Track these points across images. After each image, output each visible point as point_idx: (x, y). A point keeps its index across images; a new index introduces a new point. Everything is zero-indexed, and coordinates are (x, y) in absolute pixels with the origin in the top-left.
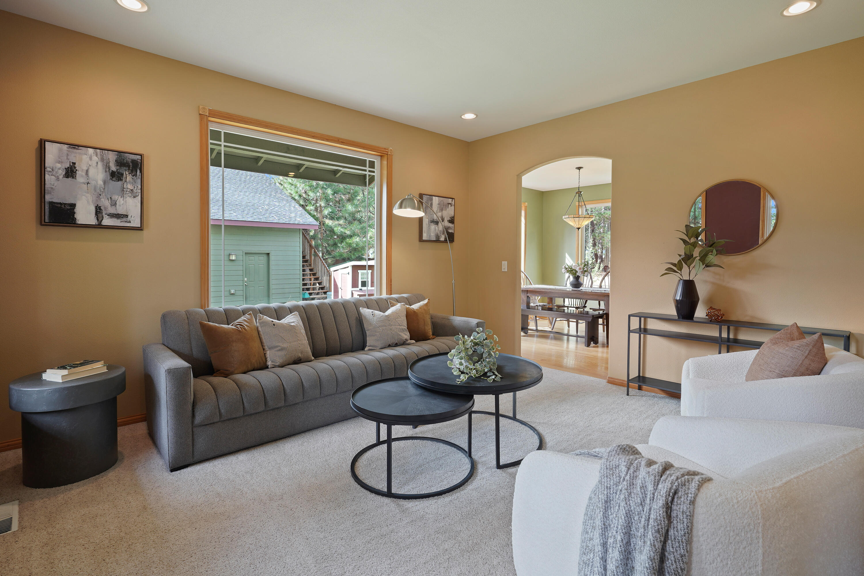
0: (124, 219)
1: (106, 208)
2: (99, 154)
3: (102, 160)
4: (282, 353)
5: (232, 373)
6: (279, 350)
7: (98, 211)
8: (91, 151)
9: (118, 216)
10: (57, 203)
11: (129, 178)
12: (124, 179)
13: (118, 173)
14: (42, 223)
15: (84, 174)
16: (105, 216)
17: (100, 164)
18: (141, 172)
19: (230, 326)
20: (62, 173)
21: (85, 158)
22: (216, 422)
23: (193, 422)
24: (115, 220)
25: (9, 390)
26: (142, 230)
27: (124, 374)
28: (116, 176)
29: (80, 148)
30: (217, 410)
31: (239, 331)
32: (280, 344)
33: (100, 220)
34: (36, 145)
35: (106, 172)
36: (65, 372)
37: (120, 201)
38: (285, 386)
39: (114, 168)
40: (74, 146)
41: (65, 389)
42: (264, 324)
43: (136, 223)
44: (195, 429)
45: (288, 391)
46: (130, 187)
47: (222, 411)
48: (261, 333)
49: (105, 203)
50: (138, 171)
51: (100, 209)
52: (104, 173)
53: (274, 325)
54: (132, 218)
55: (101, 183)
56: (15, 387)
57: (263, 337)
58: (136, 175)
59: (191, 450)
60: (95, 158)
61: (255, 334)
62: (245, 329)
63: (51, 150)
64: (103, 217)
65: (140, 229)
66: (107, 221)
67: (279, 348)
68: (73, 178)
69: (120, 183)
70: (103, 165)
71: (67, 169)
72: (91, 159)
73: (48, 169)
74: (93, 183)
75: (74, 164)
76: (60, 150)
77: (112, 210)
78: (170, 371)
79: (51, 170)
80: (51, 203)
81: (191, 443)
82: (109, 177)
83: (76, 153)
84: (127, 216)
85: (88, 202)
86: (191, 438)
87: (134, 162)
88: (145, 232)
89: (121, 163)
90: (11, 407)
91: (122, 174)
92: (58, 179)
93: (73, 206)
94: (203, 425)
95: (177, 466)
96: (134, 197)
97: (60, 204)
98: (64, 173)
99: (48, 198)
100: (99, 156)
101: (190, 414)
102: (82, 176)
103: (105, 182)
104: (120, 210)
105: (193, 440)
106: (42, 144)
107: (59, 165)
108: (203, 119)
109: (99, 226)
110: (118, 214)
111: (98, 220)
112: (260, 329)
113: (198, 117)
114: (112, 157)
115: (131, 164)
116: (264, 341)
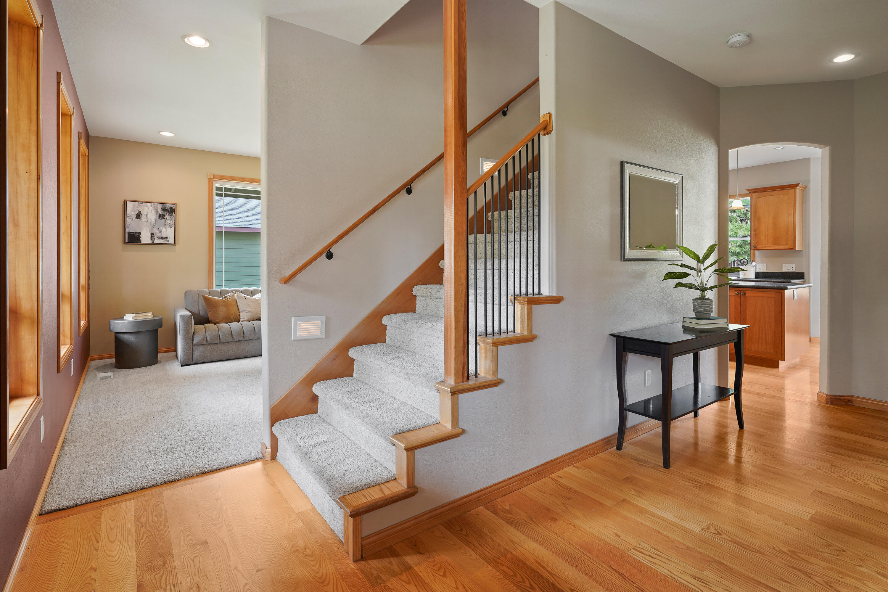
0: (166, 240)
1: (156, 234)
2: (153, 205)
3: (155, 208)
4: (250, 314)
5: (218, 323)
6: (247, 312)
7: (152, 235)
8: (149, 204)
9: (162, 238)
10: (132, 232)
11: (168, 217)
12: (166, 218)
13: (163, 215)
14: (125, 243)
15: (145, 216)
16: (155, 238)
17: (153, 211)
18: (175, 213)
19: (221, 298)
20: (135, 216)
21: (146, 208)
22: (205, 344)
23: (193, 343)
24: (161, 240)
25: (110, 323)
26: (175, 245)
27: (162, 318)
28: (162, 217)
29: (143, 203)
30: (205, 338)
31: (224, 301)
32: (248, 309)
33: (153, 240)
34: (123, 203)
35: (156, 215)
36: (134, 315)
37: (164, 230)
38: (244, 329)
39: (160, 212)
40: (141, 202)
41: (133, 322)
42: (240, 297)
43: (172, 242)
44: (193, 347)
45: (245, 332)
46: (169, 222)
47: (208, 339)
48: (238, 303)
49: (156, 231)
50: (173, 213)
51: (153, 235)
52: (155, 216)
53: (245, 298)
54: (170, 239)
55: (154, 221)
56: (112, 322)
57: (239, 305)
58: (172, 215)
59: (192, 357)
60: (151, 208)
61: (234, 303)
62: (228, 300)
63: (129, 205)
64: (154, 239)
65: (174, 245)
66: (157, 241)
67: (247, 311)
68: (140, 219)
69: (164, 220)
70: (155, 211)
71: (137, 215)
72: (149, 208)
73: (128, 215)
74: (150, 221)
75: (140, 211)
76: (134, 205)
77: (159, 235)
78: (181, 316)
79: (129, 216)
80: (129, 233)
81: (191, 353)
82: (158, 217)
83: (141, 206)
84: (167, 238)
85: (147, 231)
86: (191, 351)
87: (171, 208)
88: (177, 246)
89: (164, 210)
90: (110, 330)
91: (165, 216)
92: (132, 220)
93: (140, 233)
94: (198, 345)
95: (184, 364)
96: (171, 227)
97: (134, 233)
98: (135, 217)
99: (128, 230)
100: (153, 207)
101: (191, 339)
102: (144, 218)
103: (156, 220)
104: (164, 235)
105: (193, 352)
106: (125, 202)
107: (133, 213)
108: (211, 182)
109: (153, 244)
110: (163, 237)
111: (152, 240)
112: (237, 301)
113: (207, 180)
114: (160, 207)
115: (169, 210)
116: (239, 307)
